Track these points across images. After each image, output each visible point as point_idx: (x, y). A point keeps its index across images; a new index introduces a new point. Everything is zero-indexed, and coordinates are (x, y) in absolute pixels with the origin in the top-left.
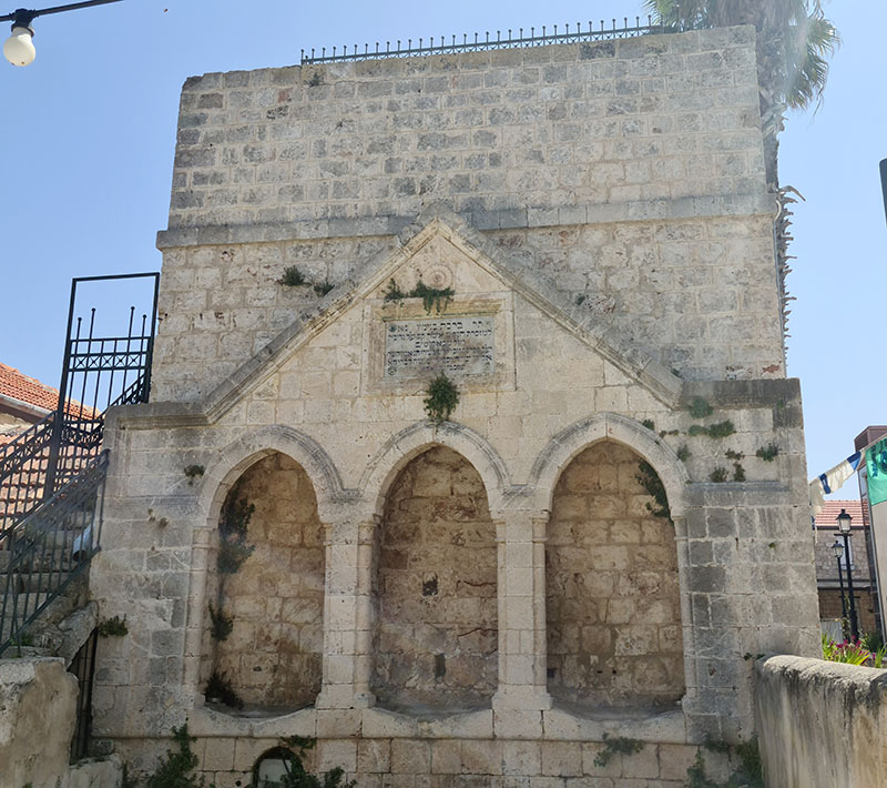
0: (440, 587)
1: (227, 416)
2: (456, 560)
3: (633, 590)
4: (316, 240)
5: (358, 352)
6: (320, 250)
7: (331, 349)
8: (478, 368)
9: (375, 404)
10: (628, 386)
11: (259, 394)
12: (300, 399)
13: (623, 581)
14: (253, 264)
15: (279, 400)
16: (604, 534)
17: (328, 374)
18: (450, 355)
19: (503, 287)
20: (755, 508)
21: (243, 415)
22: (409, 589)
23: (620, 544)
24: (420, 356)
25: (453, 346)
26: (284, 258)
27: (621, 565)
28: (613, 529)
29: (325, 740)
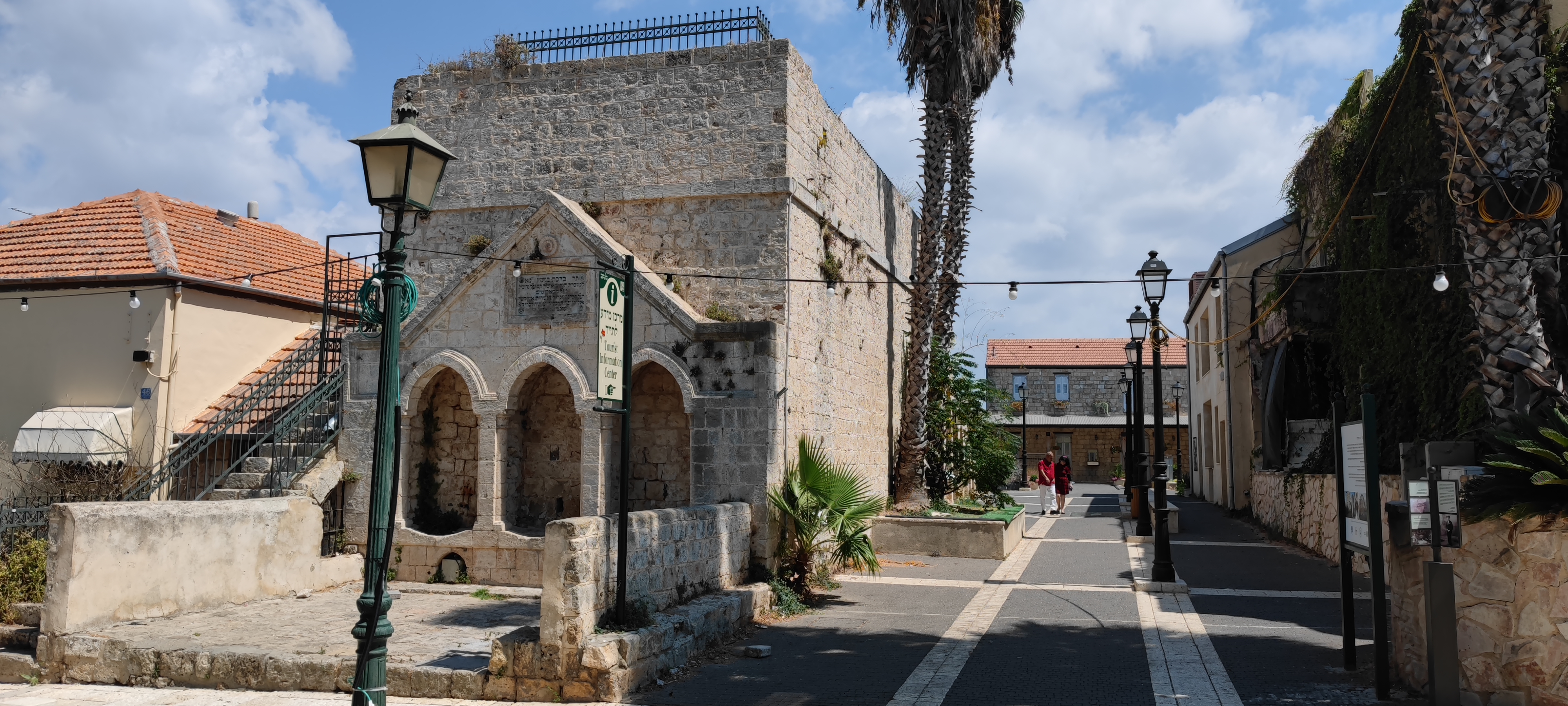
0: (560, 455)
1: (418, 341)
2: (571, 437)
3: (679, 459)
4: (484, 209)
5: (498, 298)
6: (486, 215)
7: (481, 295)
8: (575, 310)
9: (508, 334)
10: (666, 325)
11: (436, 326)
12: (462, 330)
13: (673, 452)
14: (443, 226)
15: (448, 332)
16: (663, 421)
17: (479, 313)
18: (558, 300)
19: (590, 253)
20: (735, 409)
21: (427, 341)
22: (541, 455)
23: (673, 428)
24: (539, 301)
25: (560, 294)
26: (463, 222)
27: (673, 442)
28: (670, 418)
29: (478, 549)
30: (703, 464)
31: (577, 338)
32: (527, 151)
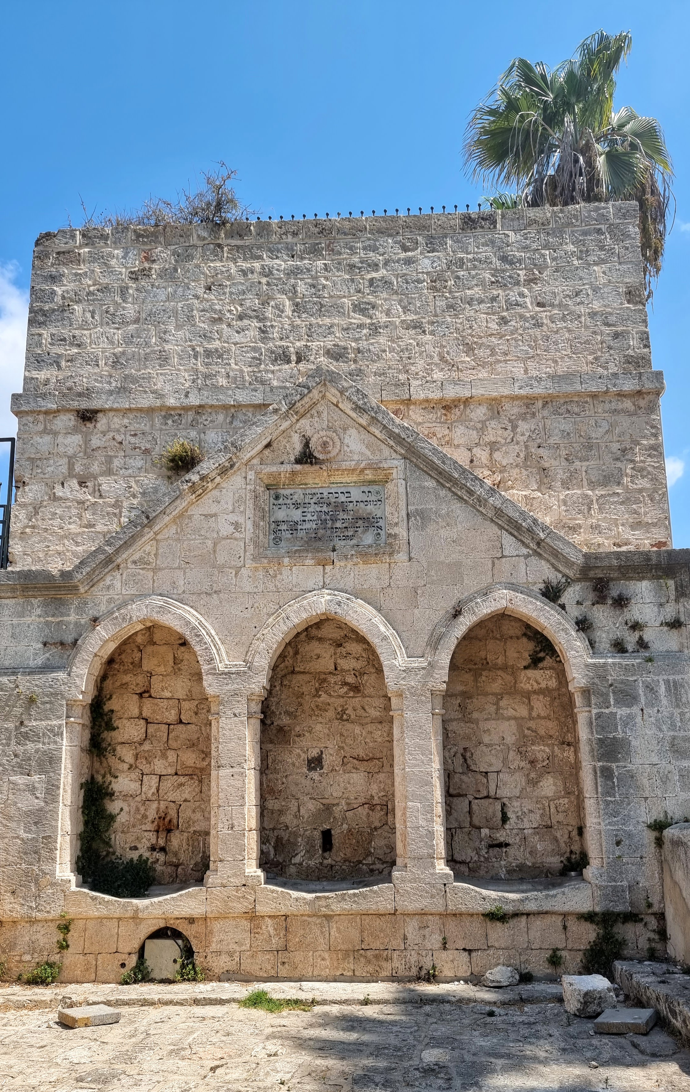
0: (326, 763)
1: (101, 584)
2: (342, 735)
3: (523, 764)
4: (186, 409)
5: (241, 520)
6: (190, 418)
7: (212, 516)
8: (368, 539)
9: (261, 574)
10: (527, 557)
11: (135, 562)
12: (179, 568)
13: (512, 754)
14: (118, 431)
15: (156, 570)
16: (493, 709)
17: (209, 543)
18: (338, 524)
19: (394, 455)
20: (661, 678)
21: (118, 584)
22: (294, 765)
23: (509, 719)
24: (307, 526)
25: (342, 515)
26: (152, 426)
27: (510, 740)
28: (503, 703)
29: (216, 918)
30: (614, 765)
31: (378, 579)
32: (253, 333)
